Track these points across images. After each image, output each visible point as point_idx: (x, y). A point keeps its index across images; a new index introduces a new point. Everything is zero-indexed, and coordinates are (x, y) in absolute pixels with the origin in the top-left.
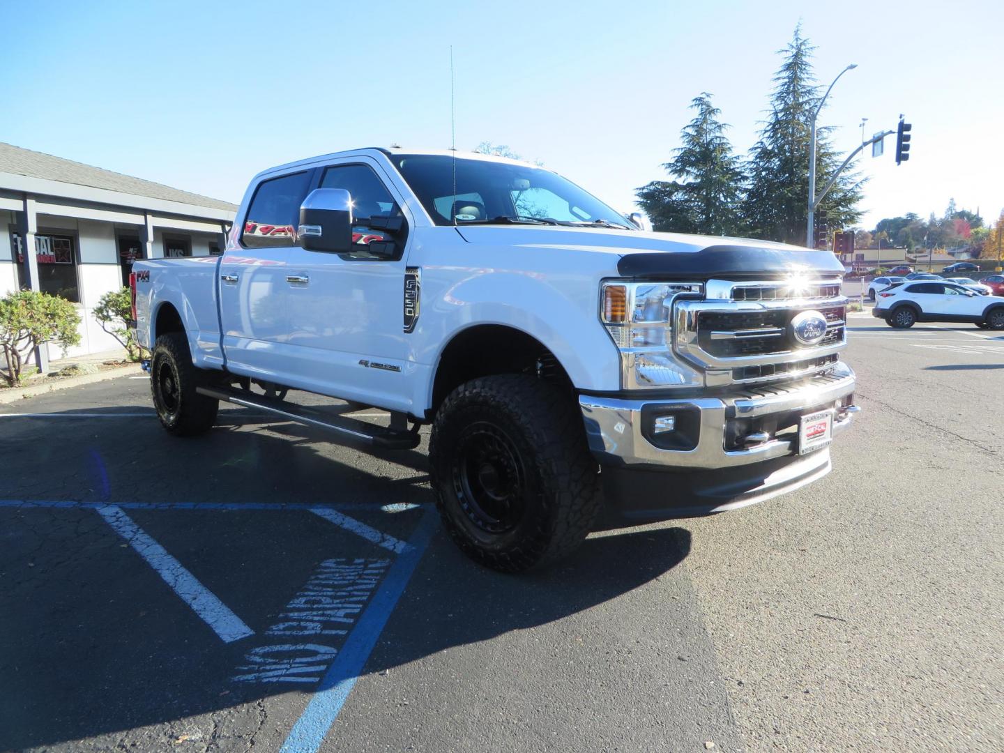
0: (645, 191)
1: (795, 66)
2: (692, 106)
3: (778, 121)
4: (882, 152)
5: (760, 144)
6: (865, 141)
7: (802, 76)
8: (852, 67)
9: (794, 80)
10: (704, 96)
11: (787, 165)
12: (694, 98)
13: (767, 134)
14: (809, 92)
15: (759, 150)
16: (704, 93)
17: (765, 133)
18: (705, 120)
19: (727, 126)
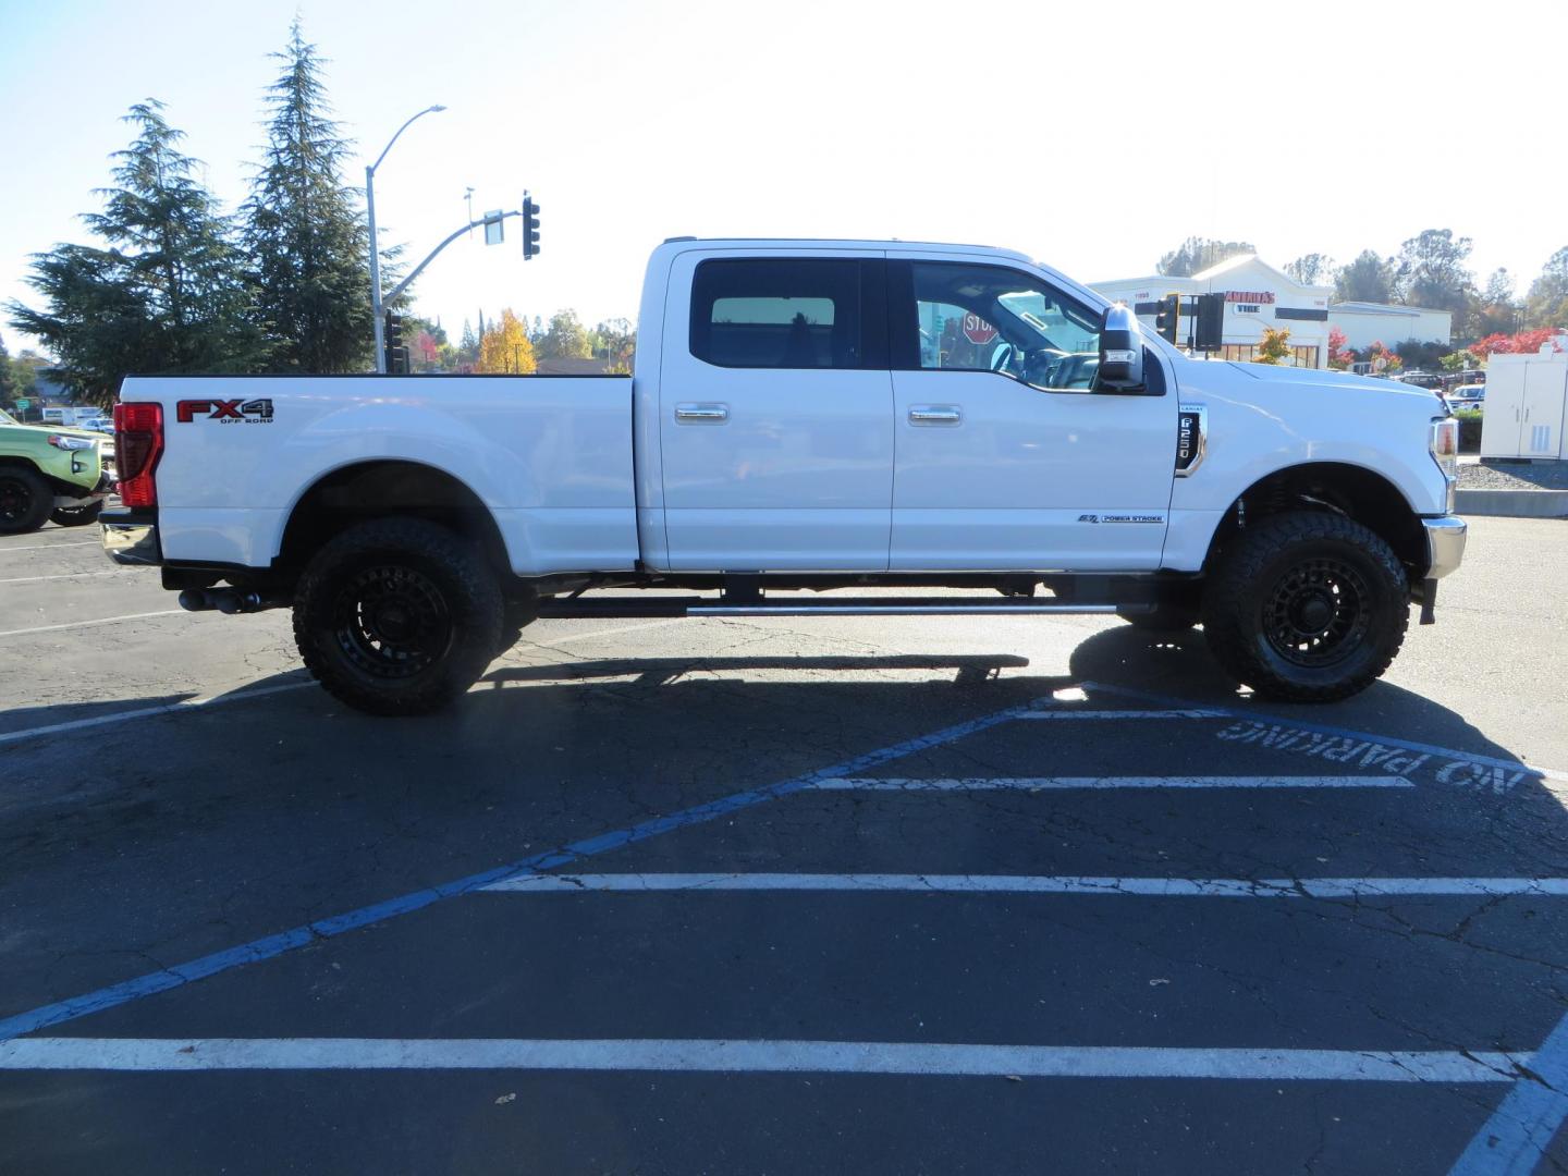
0: (52, 260)
1: (298, 83)
2: (126, 118)
3: (278, 168)
4: (502, 238)
5: (254, 199)
6: (474, 220)
7: (311, 101)
8: (438, 109)
9: (297, 104)
10: (149, 104)
11: (303, 239)
12: (132, 105)
13: (263, 186)
14: (322, 128)
15: (253, 210)
16: (151, 99)
17: (257, 183)
18: (156, 146)
19: (197, 164)
